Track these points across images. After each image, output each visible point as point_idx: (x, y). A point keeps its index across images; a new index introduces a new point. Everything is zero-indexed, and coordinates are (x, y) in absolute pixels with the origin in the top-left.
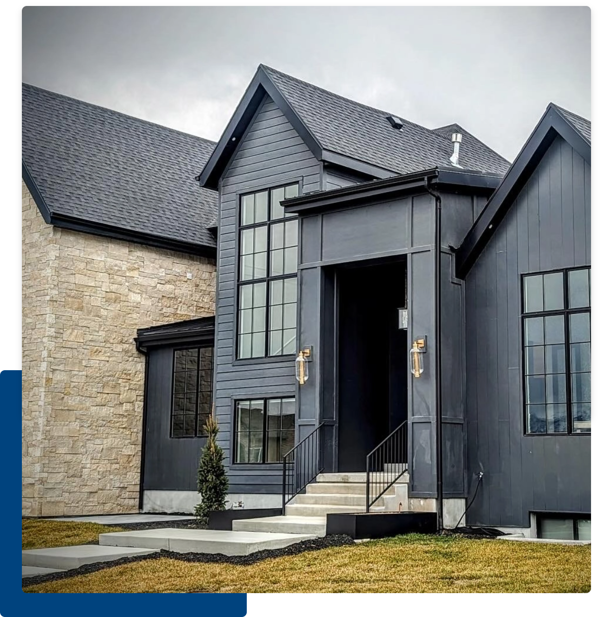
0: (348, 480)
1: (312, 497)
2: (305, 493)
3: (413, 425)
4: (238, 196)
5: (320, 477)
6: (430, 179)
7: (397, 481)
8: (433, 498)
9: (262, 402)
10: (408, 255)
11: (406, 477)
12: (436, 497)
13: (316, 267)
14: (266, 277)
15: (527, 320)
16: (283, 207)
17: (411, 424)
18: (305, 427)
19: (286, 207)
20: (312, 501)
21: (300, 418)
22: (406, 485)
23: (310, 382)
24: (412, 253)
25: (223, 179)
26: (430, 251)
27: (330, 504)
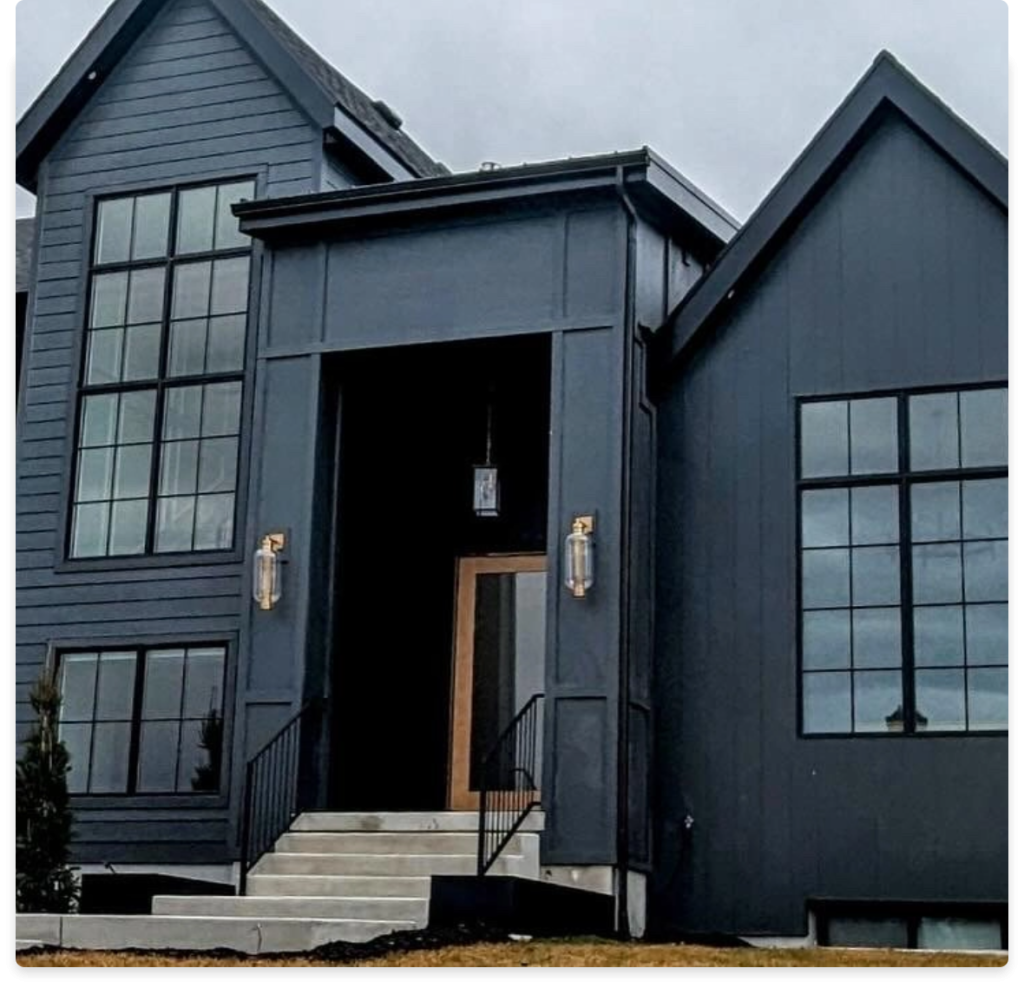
0: (377, 826)
1: (306, 860)
2: (273, 851)
3: (556, 704)
4: (91, 200)
5: (305, 821)
6: (627, 172)
7: (520, 828)
8: (606, 865)
9: (133, 656)
10: (554, 336)
11: (538, 819)
12: (614, 860)
13: (308, 355)
14: (155, 376)
15: (806, 494)
16: (237, 219)
17: (553, 701)
18: (264, 709)
19: (244, 218)
20: (307, 867)
21: (248, 687)
22: (537, 836)
23: (281, 608)
24: (565, 332)
25: (51, 161)
26: (610, 327)
27: (357, 874)
